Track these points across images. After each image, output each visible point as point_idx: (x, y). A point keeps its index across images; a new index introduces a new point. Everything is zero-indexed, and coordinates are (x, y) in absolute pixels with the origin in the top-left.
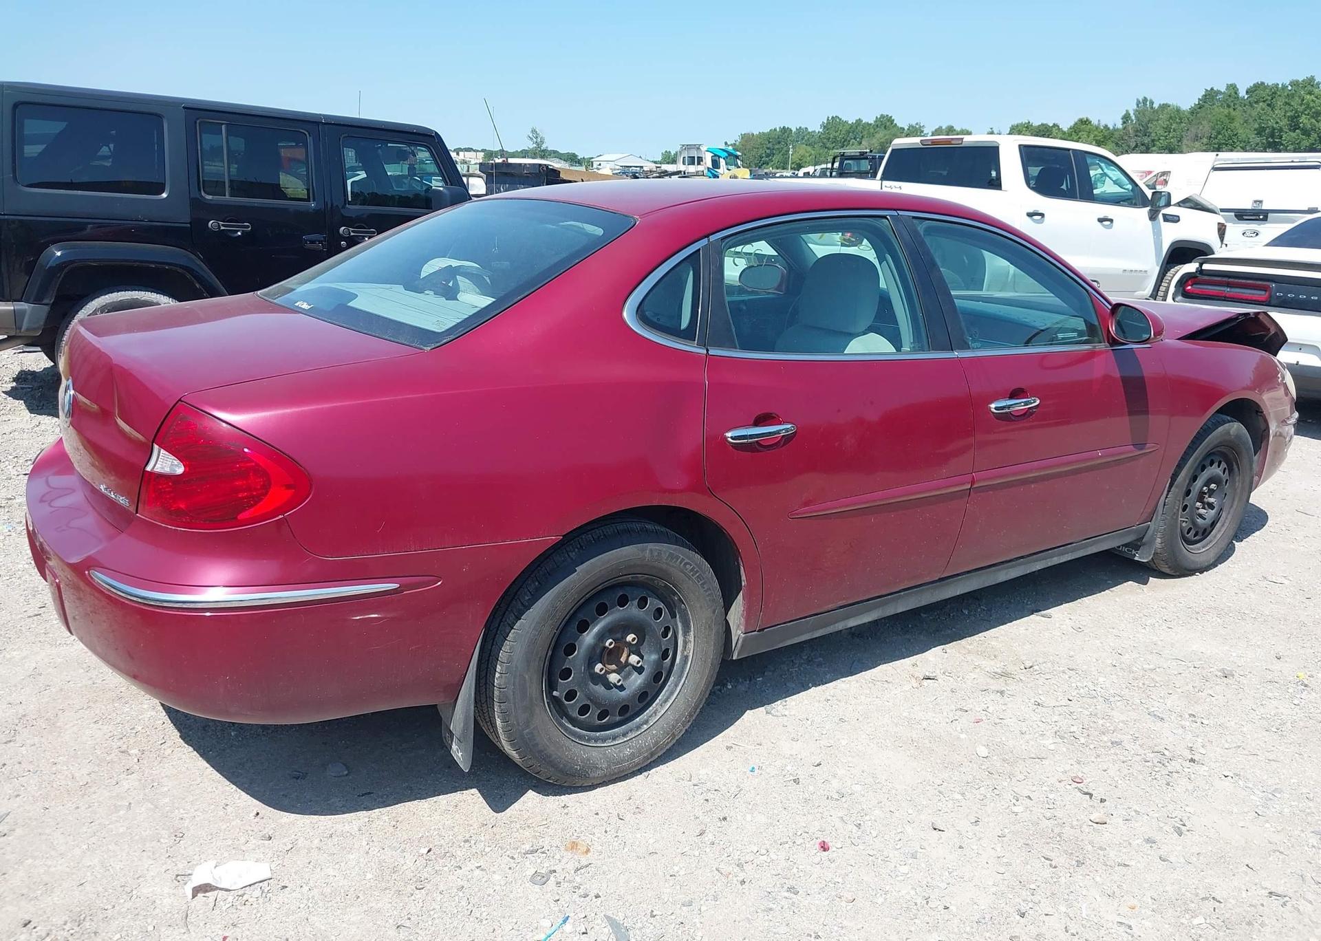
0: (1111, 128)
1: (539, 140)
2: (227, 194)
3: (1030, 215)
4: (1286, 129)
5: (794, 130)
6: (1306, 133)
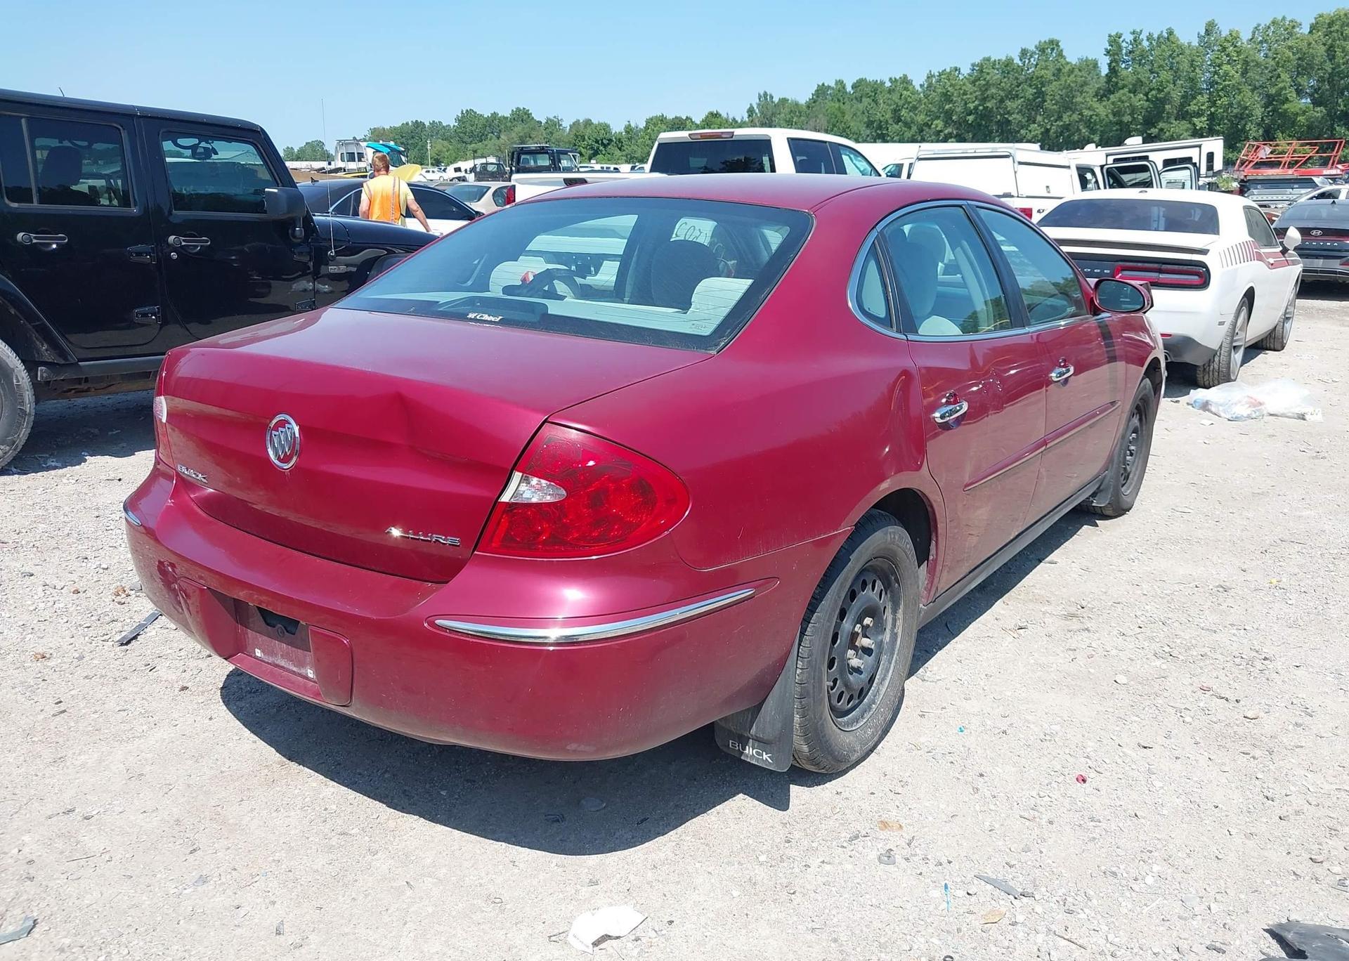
0: (739, 121)
2: (35, 199)
4: (890, 121)
5: (427, 124)
6: (908, 125)
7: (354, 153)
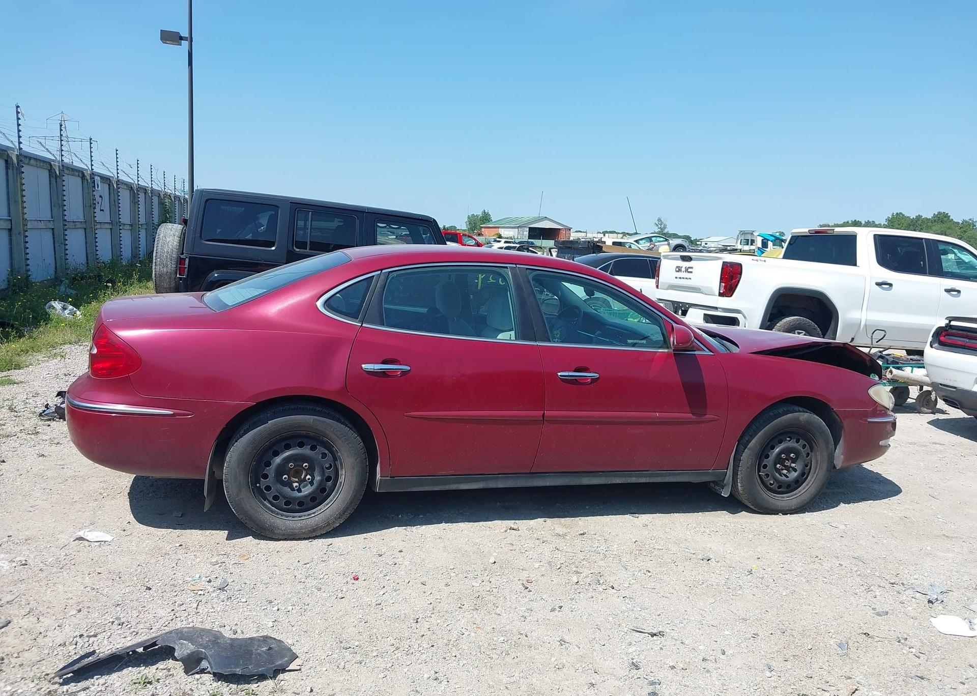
1: (663, 226)
2: (308, 248)
3: (878, 284)
5: (863, 223)
7: (748, 240)
